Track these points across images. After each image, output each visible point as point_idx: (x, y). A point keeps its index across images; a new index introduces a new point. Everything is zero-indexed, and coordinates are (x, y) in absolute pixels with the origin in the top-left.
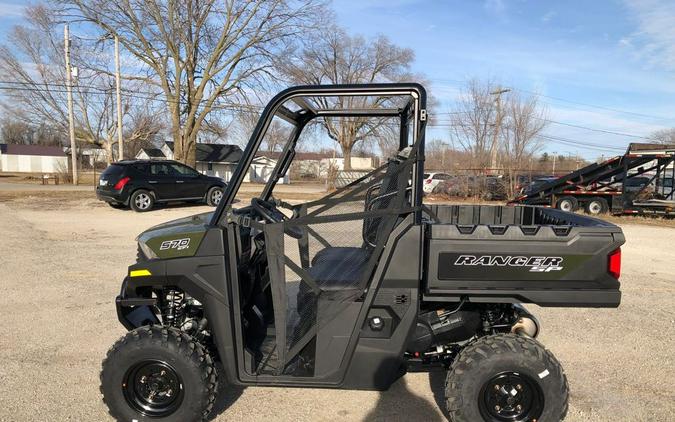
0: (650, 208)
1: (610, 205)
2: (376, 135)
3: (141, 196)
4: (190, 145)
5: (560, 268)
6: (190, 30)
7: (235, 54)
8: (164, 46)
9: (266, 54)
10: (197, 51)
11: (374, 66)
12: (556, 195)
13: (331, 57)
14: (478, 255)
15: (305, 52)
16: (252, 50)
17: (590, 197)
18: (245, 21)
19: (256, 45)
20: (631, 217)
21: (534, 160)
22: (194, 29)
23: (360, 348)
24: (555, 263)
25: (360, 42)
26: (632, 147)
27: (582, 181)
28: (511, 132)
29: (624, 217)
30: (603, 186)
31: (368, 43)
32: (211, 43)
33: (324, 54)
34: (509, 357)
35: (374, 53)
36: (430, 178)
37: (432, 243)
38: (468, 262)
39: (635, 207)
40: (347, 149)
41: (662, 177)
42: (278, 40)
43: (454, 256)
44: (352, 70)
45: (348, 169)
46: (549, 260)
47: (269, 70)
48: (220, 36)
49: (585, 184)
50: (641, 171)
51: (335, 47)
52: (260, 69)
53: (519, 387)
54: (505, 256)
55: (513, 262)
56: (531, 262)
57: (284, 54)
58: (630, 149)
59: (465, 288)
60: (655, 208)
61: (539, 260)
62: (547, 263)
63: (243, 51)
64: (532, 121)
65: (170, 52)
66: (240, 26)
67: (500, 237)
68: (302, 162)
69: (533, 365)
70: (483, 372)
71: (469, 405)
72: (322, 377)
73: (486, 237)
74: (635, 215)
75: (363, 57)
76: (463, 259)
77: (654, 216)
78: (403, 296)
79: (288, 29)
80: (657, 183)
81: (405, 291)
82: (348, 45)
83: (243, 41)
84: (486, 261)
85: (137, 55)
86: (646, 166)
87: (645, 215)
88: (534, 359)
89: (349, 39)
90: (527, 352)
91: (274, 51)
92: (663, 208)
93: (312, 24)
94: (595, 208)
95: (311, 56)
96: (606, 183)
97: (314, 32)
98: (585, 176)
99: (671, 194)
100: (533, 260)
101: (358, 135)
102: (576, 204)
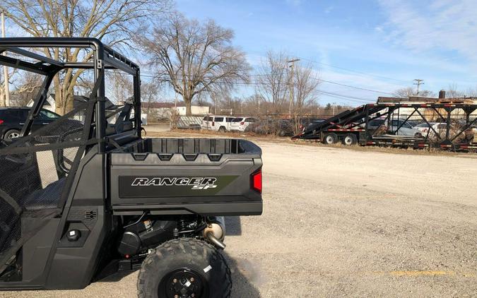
0: (383, 140)
1: (358, 138)
2: (209, 90)
3: (13, 134)
4: (67, 97)
5: (215, 186)
6: (67, 10)
7: (101, 29)
8: (45, 22)
9: (125, 30)
10: (72, 25)
11: (206, 41)
12: (323, 132)
13: (174, 33)
14: (151, 178)
15: (155, 30)
16: (114, 27)
17: (345, 133)
18: (108, 5)
19: (118, 23)
20: (371, 147)
21: (321, 109)
22: (70, 10)
23: (58, 256)
24: (211, 182)
25: (195, 23)
26: (380, 99)
27: (340, 122)
28: (295, 89)
29: (367, 147)
30: (355, 126)
31: (201, 25)
32: (83, 20)
33: (169, 31)
34: (180, 257)
35: (206, 32)
36: (243, 121)
37: (113, 168)
38: (142, 183)
39: (374, 140)
40: (188, 100)
41: (391, 119)
42: (134, 20)
43: (131, 178)
44: (190, 44)
45: (189, 114)
46: (206, 180)
47: (128, 42)
48: (90, 14)
49: (342, 125)
50: (379, 115)
51: (177, 27)
52: (121, 41)
53: (192, 279)
54: (171, 178)
55: (178, 182)
56: (192, 182)
57: (139, 30)
58: (378, 101)
59: (142, 204)
60: (386, 140)
61: (198, 180)
62: (204, 182)
63: (107, 27)
64: (310, 81)
65: (50, 27)
66: (106, 8)
67: (167, 163)
68: (158, 110)
69: (199, 262)
70: (160, 270)
71: (151, 296)
72: (29, 281)
73: (156, 163)
74: (374, 145)
75: (198, 34)
76: (138, 181)
77: (386, 146)
78: (91, 213)
79: (141, 12)
80: (389, 124)
81: (93, 208)
82: (187, 25)
83: (107, 20)
84: (157, 182)
85: (25, 28)
86: (382, 112)
87: (380, 145)
88: (199, 257)
89: (187, 21)
90: (194, 253)
91: (131, 28)
92: (391, 140)
93: (158, 9)
94: (349, 141)
95: (160, 32)
96: (356, 124)
97: (160, 15)
98: (342, 118)
99: (397, 131)
100: (194, 180)
101: (195, 90)
102: (336, 138)
